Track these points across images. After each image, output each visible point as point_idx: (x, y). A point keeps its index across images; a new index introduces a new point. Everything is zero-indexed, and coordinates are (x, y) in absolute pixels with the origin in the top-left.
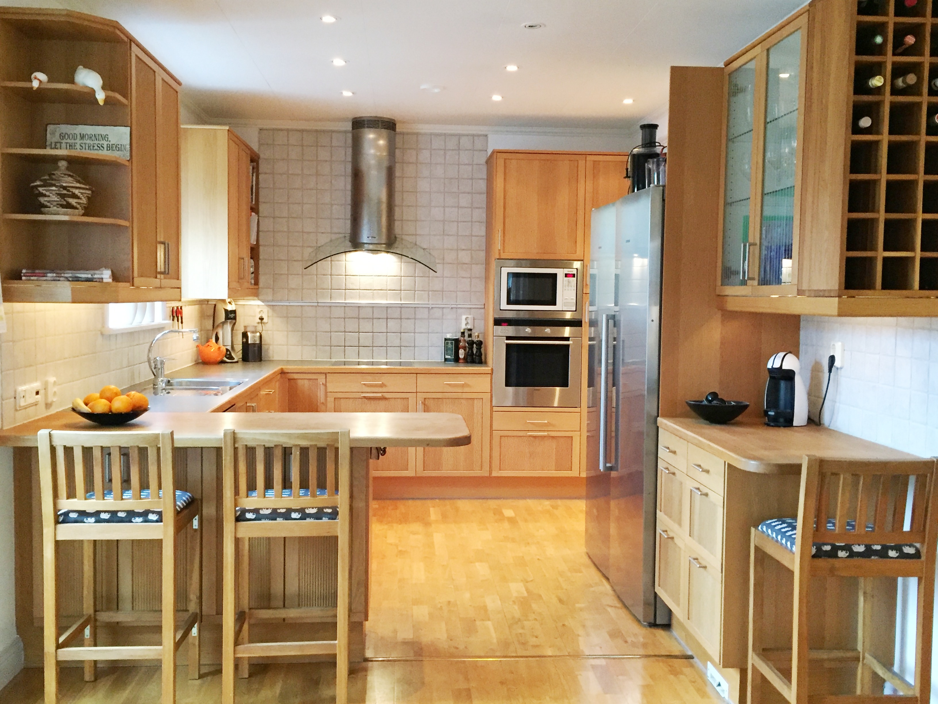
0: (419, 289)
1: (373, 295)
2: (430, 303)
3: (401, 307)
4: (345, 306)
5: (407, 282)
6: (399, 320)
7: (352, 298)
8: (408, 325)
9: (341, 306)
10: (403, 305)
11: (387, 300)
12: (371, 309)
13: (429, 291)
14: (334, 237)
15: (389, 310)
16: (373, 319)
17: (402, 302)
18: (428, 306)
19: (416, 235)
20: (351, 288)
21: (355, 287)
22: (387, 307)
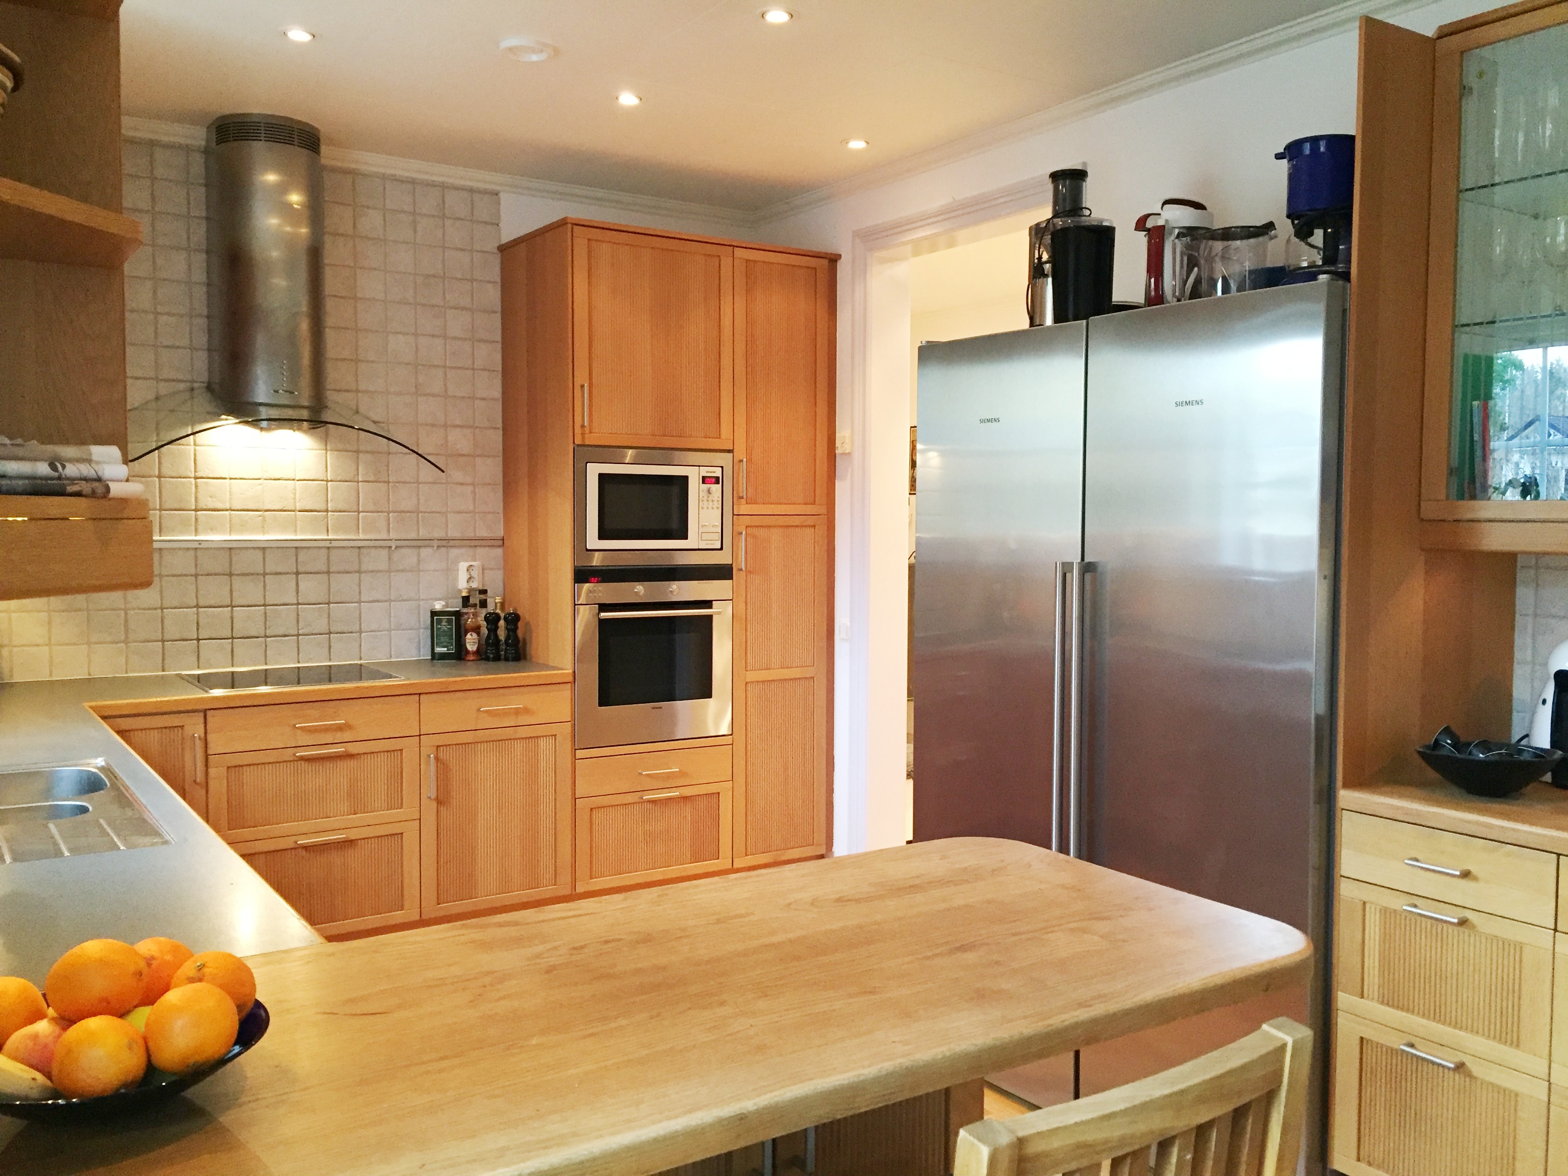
0: (367, 509)
1: (264, 520)
2: (393, 535)
3: (329, 548)
4: (197, 550)
5: (339, 495)
6: (325, 576)
7: (212, 529)
8: (344, 584)
9: (188, 549)
10: (335, 544)
11: (296, 531)
12: (259, 554)
13: (389, 513)
14: (164, 389)
15: (302, 556)
16: (265, 574)
17: (330, 537)
18: (388, 543)
19: (357, 391)
20: (210, 506)
21: (220, 506)
22: (297, 549)
